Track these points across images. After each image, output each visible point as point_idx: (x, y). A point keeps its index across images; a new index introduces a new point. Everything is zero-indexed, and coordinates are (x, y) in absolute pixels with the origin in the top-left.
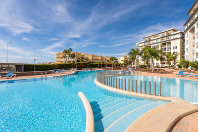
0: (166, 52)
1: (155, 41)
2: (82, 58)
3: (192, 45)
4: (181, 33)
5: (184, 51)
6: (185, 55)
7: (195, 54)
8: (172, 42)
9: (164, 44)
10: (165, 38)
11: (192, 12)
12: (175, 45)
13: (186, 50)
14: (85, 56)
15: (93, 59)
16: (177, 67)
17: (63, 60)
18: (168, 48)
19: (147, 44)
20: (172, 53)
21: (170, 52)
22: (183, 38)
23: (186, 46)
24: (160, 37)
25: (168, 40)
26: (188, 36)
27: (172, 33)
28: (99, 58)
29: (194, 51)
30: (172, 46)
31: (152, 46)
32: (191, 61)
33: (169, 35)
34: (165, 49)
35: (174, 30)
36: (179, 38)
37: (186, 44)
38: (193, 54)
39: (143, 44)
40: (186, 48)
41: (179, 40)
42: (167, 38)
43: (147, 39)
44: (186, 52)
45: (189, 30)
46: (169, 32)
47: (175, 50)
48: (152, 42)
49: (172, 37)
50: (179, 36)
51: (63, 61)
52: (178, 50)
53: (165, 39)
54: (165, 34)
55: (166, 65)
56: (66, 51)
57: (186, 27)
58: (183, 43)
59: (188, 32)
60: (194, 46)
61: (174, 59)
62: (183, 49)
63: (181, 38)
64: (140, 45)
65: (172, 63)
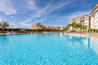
0: (82, 25)
2: (44, 27)
3: (94, 22)
4: (89, 17)
5: (90, 25)
6: (91, 27)
7: (95, 26)
8: (85, 20)
9: (82, 21)
11: (94, 9)
12: (86, 22)
13: (91, 24)
15: (49, 28)
16: (87, 31)
19: (74, 21)
21: (84, 25)
22: (90, 19)
24: (80, 18)
26: (92, 19)
28: (51, 27)
29: (94, 25)
31: (76, 22)
32: (93, 29)
33: (84, 18)
34: (82, 23)
35: (86, 16)
36: (88, 19)
37: (91, 22)
38: (94, 26)
39: (72, 21)
40: (91, 23)
41: (88, 20)
43: (74, 19)
44: (91, 25)
46: (84, 16)
47: (86, 24)
48: (76, 21)
52: (88, 24)
53: (82, 19)
54: (82, 17)
55: (82, 31)
56: (38, 24)
57: (91, 15)
58: (90, 21)
59: (92, 17)
60: (94, 23)
61: (86, 28)
62: (90, 24)
64: (70, 22)
65: (85, 30)
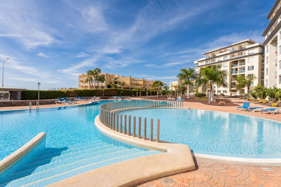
0: (238, 74)
1: (222, 59)
2: (116, 83)
3: (274, 64)
4: (260, 46)
6: (265, 80)
7: (278, 77)
8: (246, 59)
9: (236, 63)
10: (236, 54)
11: (274, 14)
12: (251, 65)
13: (265, 71)
14: (120, 80)
15: (131, 84)
17: (88, 84)
18: (241, 68)
19: (210, 62)
20: (246, 75)
21: (243, 75)
22: (262, 54)
23: (266, 66)
24: (229, 52)
25: (240, 56)
27: (247, 47)
28: (141, 83)
29: (276, 73)
30: (247, 65)
33: (242, 50)
34: (236, 69)
35: (250, 43)
36: (256, 54)
38: (276, 77)
39: (204, 63)
41: (257, 57)
42: (239, 54)
43: (210, 55)
44: (266, 74)
45: (270, 42)
46: (242, 45)
47: (251, 72)
48: (217, 60)
49: (247, 53)
50: (257, 50)
51: (88, 86)
52: (256, 72)
54: (236, 48)
55: (238, 94)
56: (92, 72)
57: (266, 37)
58: (262, 61)
59: (269, 44)
61: (249, 84)
62: (262, 70)
63: (260, 54)
64: (200, 64)
